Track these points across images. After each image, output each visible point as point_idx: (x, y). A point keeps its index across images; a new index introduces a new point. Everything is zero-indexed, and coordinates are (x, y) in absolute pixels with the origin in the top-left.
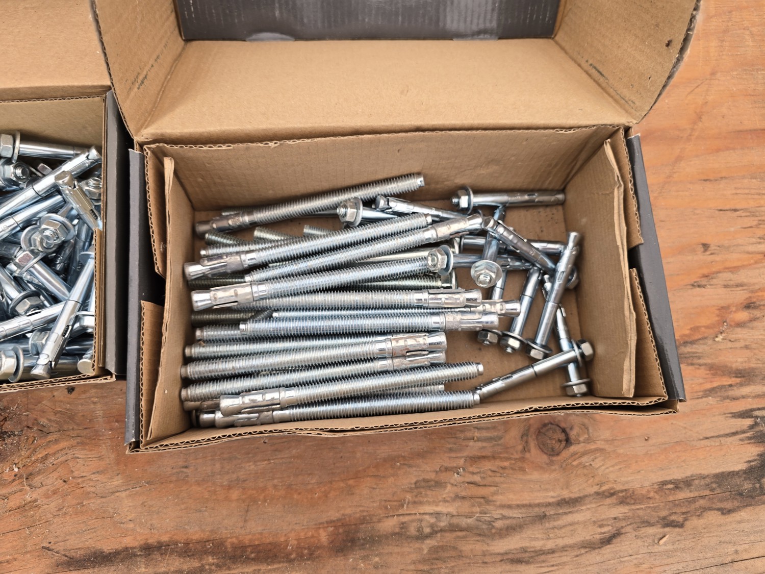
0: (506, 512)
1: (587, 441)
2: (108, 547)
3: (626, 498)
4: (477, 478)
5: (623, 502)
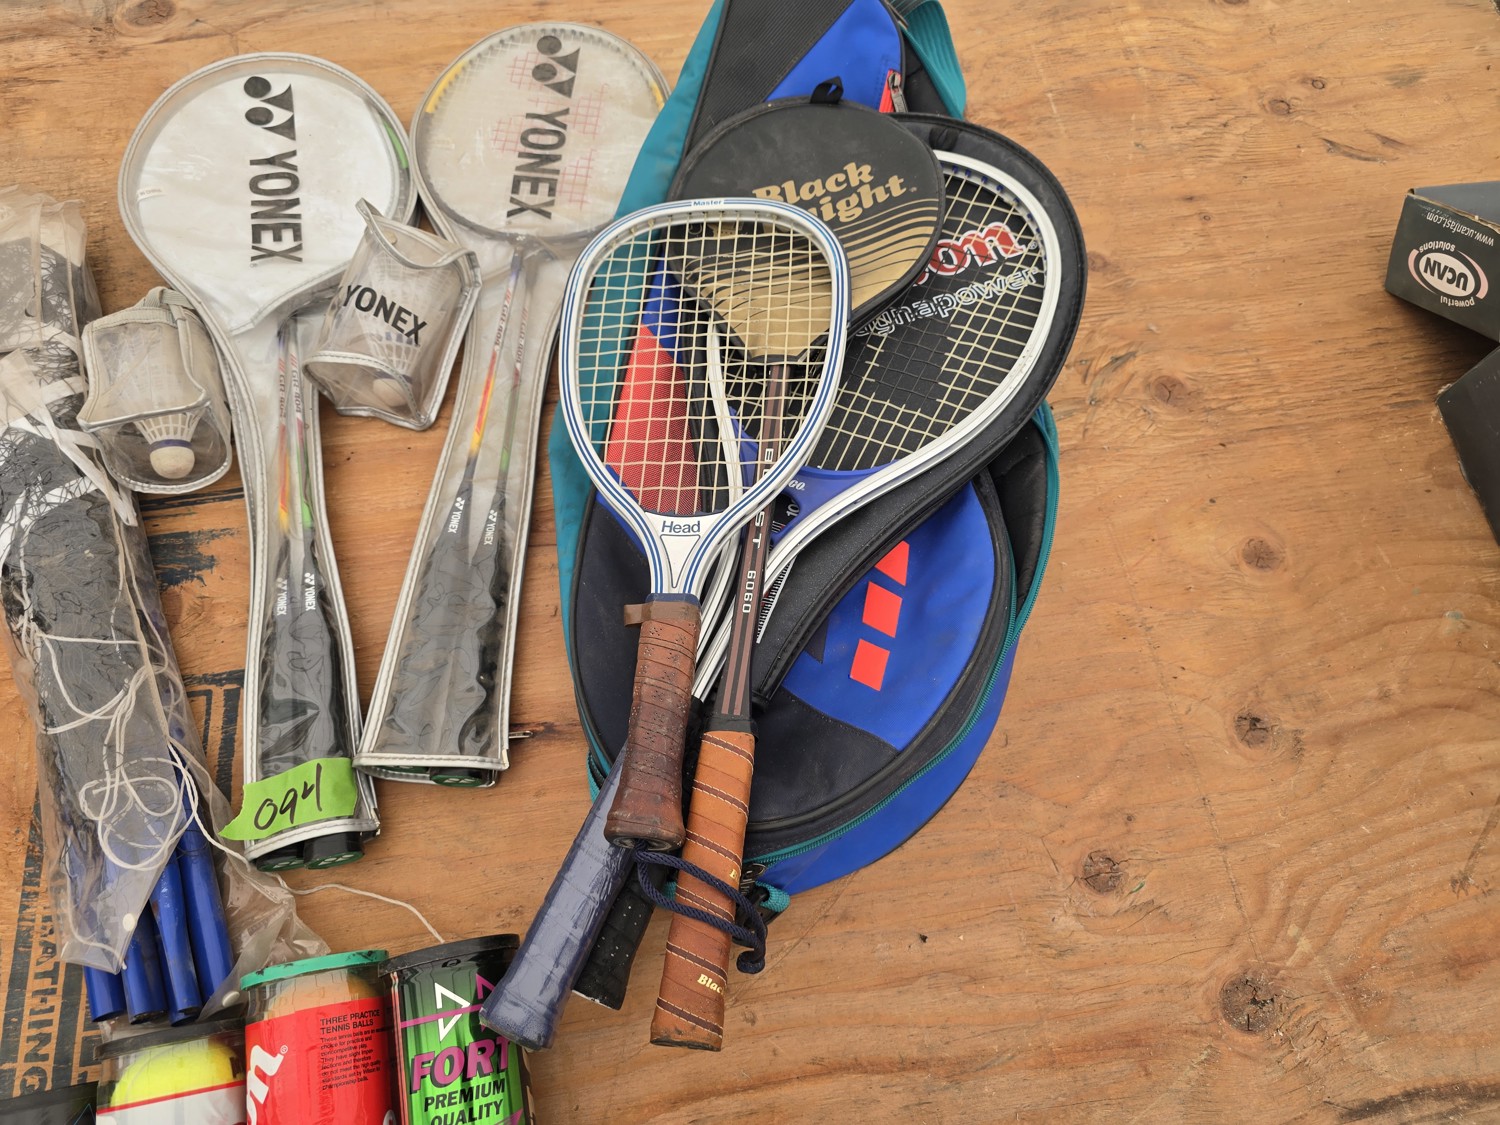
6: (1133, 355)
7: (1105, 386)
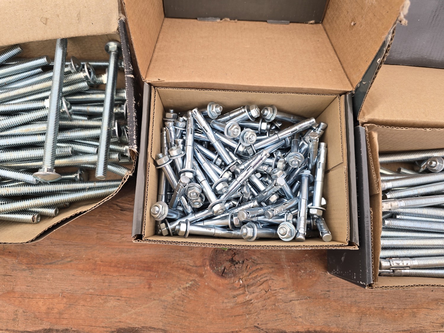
2: (289, 330)
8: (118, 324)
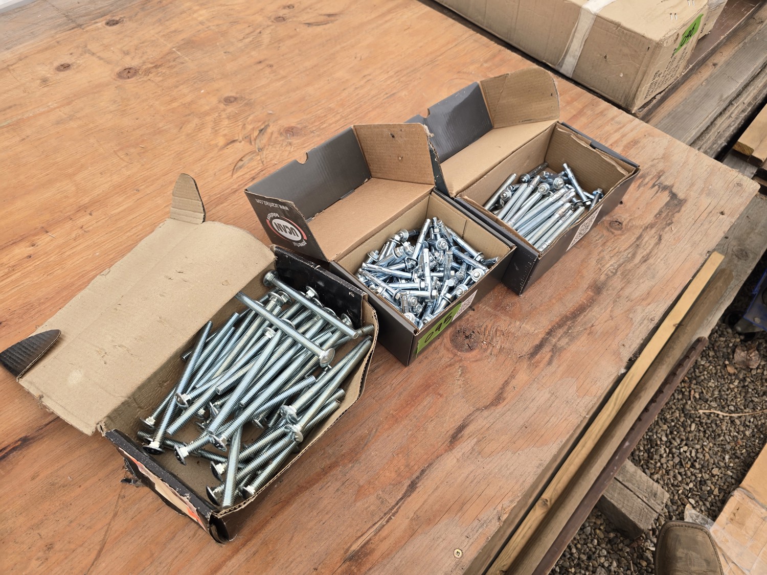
0: (627, 251)
1: (625, 219)
2: (537, 342)
3: (651, 226)
4: (610, 249)
5: (652, 228)
6: (268, 125)
7: (262, 142)
8: (448, 434)
